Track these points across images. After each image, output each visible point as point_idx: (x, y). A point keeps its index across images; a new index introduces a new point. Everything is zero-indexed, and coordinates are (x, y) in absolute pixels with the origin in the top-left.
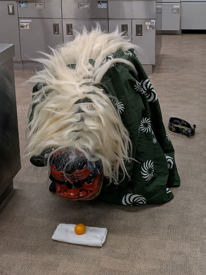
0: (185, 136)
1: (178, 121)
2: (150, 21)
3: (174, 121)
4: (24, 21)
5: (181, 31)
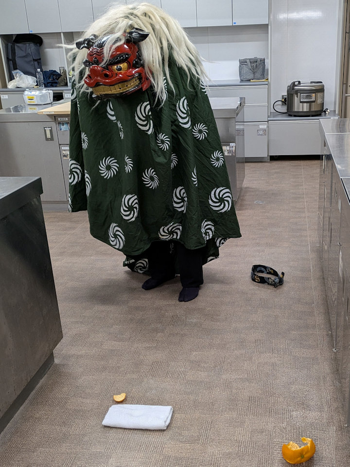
0: (272, 287)
1: (263, 269)
2: (229, 145)
3: (258, 269)
5: (269, 157)
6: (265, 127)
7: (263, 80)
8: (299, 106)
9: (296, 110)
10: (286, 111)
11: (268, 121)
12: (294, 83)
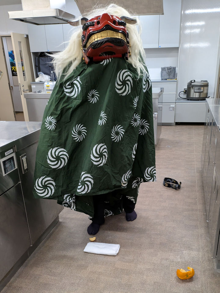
0: (174, 190)
3: (168, 180)
5: (175, 123)
6: (174, 106)
7: (174, 79)
8: (193, 95)
9: (191, 97)
10: (186, 97)
11: (175, 103)
12: (192, 81)
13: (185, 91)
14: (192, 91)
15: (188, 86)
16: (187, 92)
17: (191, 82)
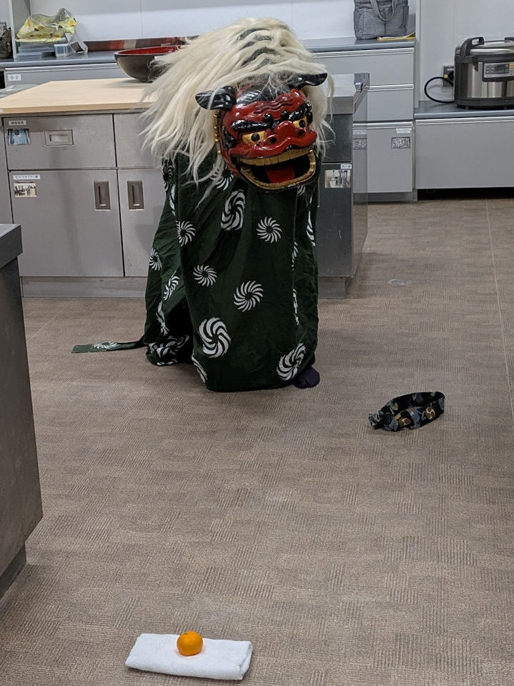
2: (339, 168)
4: (21, 177)
5: (416, 192)
6: (409, 131)
7: (405, 37)
8: (479, 89)
9: (473, 96)
10: (452, 98)
11: (414, 120)
12: (470, 41)
13: (446, 76)
14: (474, 75)
15: (456, 58)
16: (456, 79)
17: (469, 44)
